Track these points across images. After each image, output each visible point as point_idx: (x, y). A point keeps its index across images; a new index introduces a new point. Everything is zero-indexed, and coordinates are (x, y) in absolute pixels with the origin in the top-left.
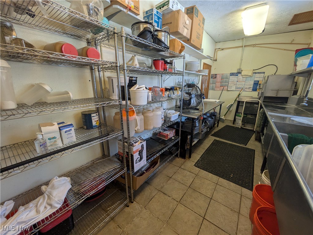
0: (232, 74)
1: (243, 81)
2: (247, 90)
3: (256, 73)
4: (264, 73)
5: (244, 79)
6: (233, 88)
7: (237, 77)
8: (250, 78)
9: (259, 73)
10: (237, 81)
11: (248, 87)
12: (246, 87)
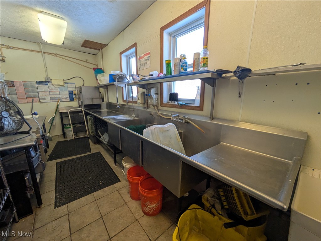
0: (39, 83)
1: (57, 91)
2: (65, 100)
3: (67, 83)
4: (75, 84)
5: (56, 89)
6: (48, 99)
7: (47, 86)
8: (63, 88)
9: (70, 83)
10: (50, 91)
11: (65, 97)
12: (62, 97)
